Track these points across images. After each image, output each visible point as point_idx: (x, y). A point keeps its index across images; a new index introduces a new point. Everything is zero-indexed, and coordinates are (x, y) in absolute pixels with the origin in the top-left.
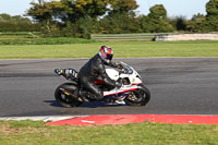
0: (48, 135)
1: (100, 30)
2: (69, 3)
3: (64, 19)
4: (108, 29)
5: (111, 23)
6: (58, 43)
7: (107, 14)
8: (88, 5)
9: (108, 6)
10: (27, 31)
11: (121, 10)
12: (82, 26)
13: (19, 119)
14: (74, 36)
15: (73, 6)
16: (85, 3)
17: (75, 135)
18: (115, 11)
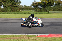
0: (37, 39)
1: (52, 10)
2: (43, 2)
3: (41, 7)
4: (54, 10)
5: (55, 8)
6: (40, 13)
7: (54, 5)
8: (49, 3)
9: (54, 3)
10: (31, 10)
11: (58, 4)
12: (47, 9)
13: (29, 35)
14: (44, 12)
15: (44, 3)
16: (48, 2)
17: (45, 40)
18: (56, 5)
